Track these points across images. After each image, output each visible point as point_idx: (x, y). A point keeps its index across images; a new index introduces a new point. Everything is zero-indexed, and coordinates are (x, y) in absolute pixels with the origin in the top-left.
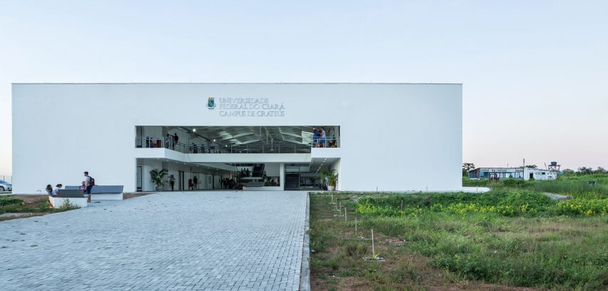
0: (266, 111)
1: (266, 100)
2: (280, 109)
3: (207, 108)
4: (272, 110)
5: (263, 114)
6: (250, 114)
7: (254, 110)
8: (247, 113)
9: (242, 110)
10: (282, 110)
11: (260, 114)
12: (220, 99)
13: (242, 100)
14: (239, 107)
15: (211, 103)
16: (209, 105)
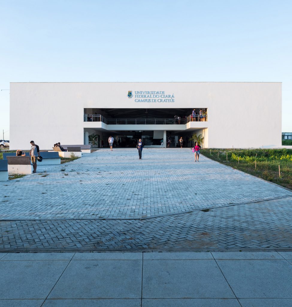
0: (163, 99)
1: (163, 92)
2: (171, 98)
3: (128, 97)
4: (167, 98)
5: (161, 101)
6: (154, 101)
7: (156, 98)
8: (151, 100)
9: (148, 98)
10: (173, 98)
11: (159, 101)
12: (135, 92)
13: (149, 93)
14: (147, 97)
15: (130, 94)
16: (129, 96)
